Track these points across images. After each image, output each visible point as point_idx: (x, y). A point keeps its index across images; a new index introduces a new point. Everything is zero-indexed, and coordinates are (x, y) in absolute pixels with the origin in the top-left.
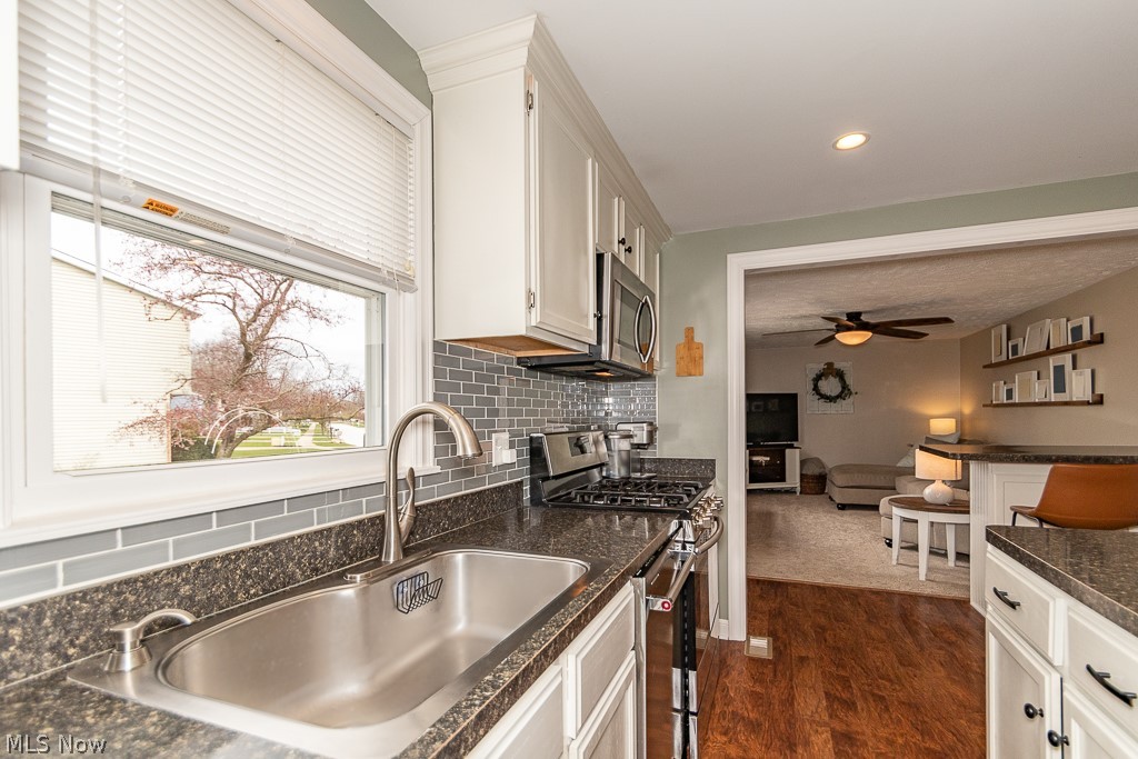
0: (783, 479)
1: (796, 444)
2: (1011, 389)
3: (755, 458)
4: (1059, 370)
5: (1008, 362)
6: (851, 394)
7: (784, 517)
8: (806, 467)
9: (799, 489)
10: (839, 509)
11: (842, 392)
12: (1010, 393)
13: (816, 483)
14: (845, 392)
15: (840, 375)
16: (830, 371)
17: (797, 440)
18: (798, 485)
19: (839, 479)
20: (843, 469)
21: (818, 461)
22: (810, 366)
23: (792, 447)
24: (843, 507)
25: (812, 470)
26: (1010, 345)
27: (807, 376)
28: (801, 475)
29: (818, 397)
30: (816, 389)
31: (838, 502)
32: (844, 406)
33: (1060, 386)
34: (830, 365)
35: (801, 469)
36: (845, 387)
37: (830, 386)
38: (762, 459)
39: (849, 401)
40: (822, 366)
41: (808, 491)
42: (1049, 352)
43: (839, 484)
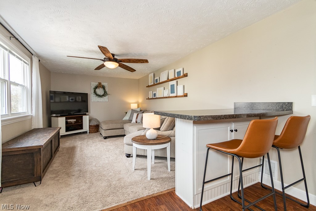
0: (82, 128)
1: (87, 113)
2: (155, 93)
3: (69, 121)
4: (172, 86)
5: (154, 85)
6: (107, 94)
7: (81, 148)
8: (91, 122)
9: (88, 132)
10: (105, 139)
11: (104, 94)
12: (155, 95)
13: (95, 128)
14: (105, 94)
15: (104, 87)
16: (100, 86)
17: (88, 112)
18: (88, 130)
19: (103, 126)
20: (106, 122)
21: (96, 120)
22: (92, 83)
23: (85, 114)
24: (106, 138)
25: (94, 123)
26: (155, 79)
27: (91, 87)
28: (89, 126)
29: (96, 95)
30: (95, 92)
31: (104, 136)
32: (105, 99)
33: (172, 91)
34: (100, 83)
35: (89, 124)
36: (105, 92)
37: (100, 91)
38: (73, 121)
39: (107, 97)
40: (97, 84)
41: (92, 132)
42: (168, 80)
43: (104, 129)
